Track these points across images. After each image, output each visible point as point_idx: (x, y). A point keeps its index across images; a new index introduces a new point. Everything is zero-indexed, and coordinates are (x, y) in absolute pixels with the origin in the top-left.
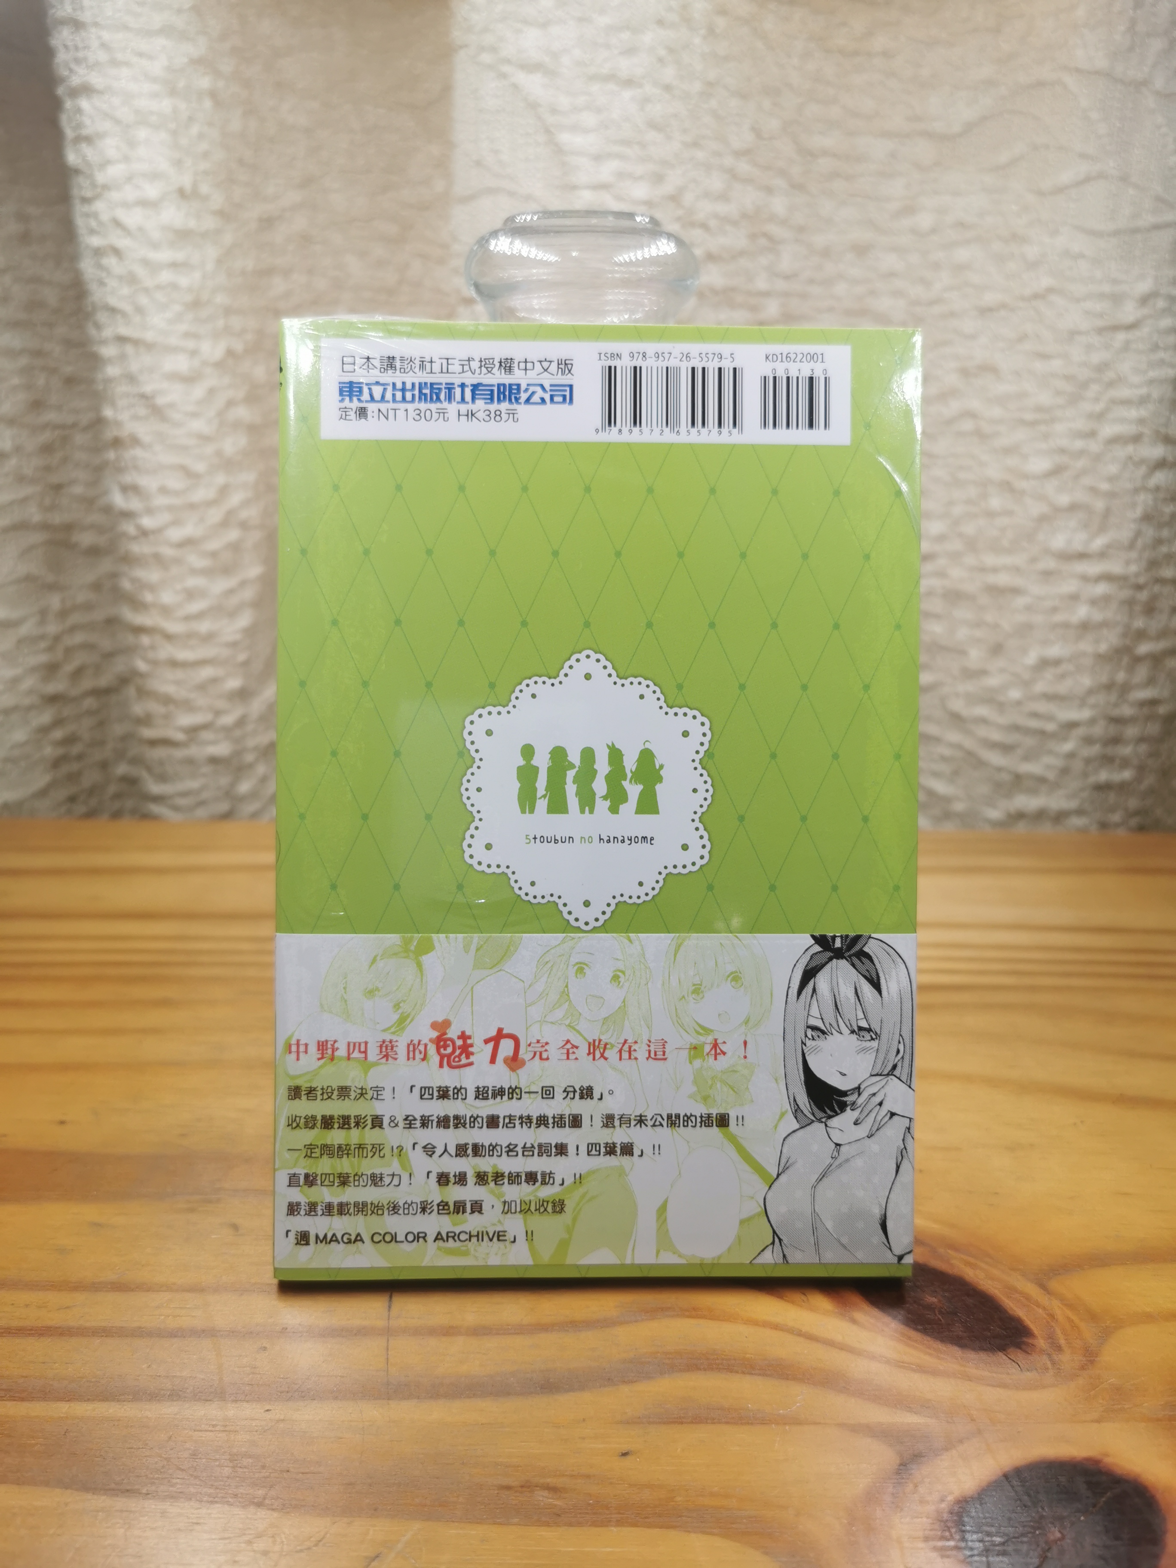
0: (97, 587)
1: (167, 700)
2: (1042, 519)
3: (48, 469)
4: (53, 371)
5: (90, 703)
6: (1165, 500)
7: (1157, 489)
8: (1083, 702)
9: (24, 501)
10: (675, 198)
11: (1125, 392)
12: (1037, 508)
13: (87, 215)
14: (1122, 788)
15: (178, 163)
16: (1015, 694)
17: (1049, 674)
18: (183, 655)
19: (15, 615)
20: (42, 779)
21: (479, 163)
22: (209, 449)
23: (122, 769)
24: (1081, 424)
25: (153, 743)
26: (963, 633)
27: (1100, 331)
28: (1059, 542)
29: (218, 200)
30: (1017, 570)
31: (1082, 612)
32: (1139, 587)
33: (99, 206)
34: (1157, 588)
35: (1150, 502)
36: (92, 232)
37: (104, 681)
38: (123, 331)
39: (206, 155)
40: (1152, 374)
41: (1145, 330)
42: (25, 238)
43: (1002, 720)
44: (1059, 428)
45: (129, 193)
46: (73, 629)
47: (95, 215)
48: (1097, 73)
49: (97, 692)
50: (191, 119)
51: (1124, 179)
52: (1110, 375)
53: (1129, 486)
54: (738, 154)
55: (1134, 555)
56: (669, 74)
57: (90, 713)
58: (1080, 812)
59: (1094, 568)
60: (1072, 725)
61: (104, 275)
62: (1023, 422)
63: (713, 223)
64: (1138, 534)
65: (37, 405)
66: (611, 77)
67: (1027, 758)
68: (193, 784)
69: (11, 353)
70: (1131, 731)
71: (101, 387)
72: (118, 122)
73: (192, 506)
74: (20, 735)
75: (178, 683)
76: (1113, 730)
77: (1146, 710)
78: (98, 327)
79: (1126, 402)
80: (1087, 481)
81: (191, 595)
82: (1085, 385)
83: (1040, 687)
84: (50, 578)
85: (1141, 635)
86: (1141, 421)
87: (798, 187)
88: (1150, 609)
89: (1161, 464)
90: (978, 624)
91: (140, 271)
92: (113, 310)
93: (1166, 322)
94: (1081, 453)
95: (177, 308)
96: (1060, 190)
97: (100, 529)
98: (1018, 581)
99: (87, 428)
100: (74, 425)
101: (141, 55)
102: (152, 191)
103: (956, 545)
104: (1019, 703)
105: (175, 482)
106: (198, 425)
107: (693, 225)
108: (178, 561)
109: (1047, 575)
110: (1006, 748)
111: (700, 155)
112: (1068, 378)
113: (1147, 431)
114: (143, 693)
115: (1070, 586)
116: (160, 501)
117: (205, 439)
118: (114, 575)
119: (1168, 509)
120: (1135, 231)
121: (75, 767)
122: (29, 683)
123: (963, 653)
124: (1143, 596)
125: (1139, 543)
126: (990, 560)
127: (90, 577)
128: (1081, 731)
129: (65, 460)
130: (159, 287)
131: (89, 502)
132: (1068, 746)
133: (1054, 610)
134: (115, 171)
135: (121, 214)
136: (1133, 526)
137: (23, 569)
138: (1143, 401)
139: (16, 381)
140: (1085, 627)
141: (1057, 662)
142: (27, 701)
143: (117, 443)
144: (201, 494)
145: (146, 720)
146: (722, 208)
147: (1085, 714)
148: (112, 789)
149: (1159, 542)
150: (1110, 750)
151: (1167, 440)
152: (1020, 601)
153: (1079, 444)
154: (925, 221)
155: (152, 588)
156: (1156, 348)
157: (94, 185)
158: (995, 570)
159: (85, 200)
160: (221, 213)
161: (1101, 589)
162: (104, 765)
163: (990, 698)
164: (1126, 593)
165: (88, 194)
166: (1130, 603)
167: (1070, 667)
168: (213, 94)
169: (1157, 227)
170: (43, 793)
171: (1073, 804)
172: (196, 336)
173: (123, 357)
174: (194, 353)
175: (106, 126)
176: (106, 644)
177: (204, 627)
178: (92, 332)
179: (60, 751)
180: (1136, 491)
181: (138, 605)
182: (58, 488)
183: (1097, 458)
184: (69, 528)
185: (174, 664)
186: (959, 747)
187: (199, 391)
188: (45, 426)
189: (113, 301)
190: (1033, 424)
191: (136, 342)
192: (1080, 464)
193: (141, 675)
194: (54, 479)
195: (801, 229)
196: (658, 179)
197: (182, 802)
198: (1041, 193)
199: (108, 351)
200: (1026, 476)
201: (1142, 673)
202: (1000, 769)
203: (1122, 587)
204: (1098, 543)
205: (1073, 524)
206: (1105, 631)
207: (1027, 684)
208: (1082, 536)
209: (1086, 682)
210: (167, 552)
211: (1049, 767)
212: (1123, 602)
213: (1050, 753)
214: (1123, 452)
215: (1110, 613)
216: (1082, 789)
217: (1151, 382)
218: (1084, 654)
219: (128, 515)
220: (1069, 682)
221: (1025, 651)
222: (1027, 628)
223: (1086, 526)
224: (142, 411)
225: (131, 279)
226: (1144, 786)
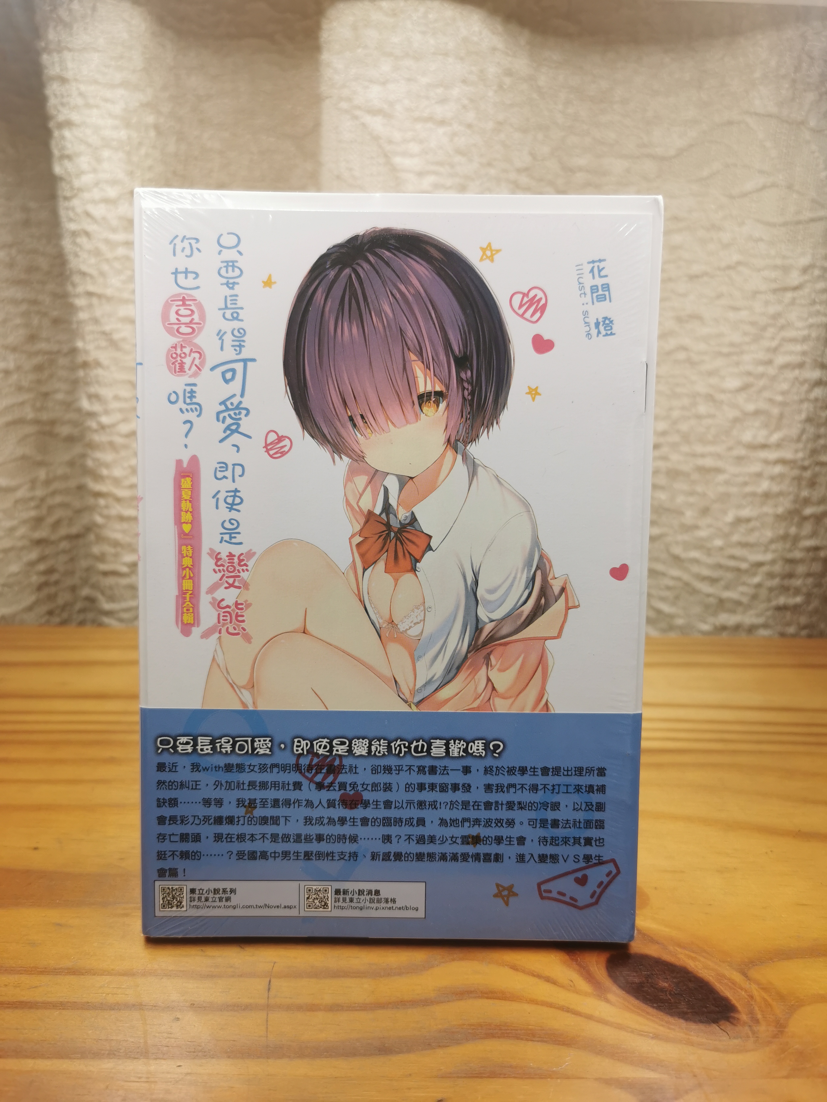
0: (71, 464)
1: (116, 544)
2: (736, 420)
3: (39, 382)
4: (45, 314)
5: (64, 545)
6: (822, 408)
7: (816, 400)
8: (766, 550)
9: (22, 404)
11: (791, 333)
12: (731, 413)
13: (67, 209)
14: (795, 608)
16: (718, 542)
17: (742, 528)
18: (128, 512)
19: (13, 483)
20: (30, 599)
23: (86, 592)
24: (762, 356)
25: (106, 574)
26: (680, 499)
27: (775, 291)
28: (747, 437)
30: (718, 456)
31: (765, 485)
32: (804, 468)
33: (75, 202)
34: (817, 469)
35: (811, 409)
36: (71, 220)
37: (74, 530)
38: (91, 288)
40: (811, 321)
41: (806, 290)
42: (26, 223)
43: (710, 561)
44: (746, 358)
45: (96, 194)
46: (54, 493)
47: (73, 209)
48: (770, 116)
49: (70, 537)
50: (140, 144)
51: (790, 187)
52: (782, 321)
53: (796, 398)
54: (520, 170)
55: (801, 445)
56: (470, 116)
57: (64, 552)
58: (765, 626)
59: (772, 455)
60: (760, 564)
61: (78, 250)
62: (720, 354)
64: (803, 431)
65: (32, 338)
66: (430, 119)
67: (727, 587)
69: (15, 302)
70: (801, 569)
71: (74, 327)
72: (90, 146)
74: (14, 568)
75: (123, 532)
76: (788, 568)
77: (811, 554)
78: (74, 285)
79: (793, 340)
80: (767, 394)
81: (134, 470)
82: (764, 328)
83: (736, 538)
84: (39, 458)
85: (807, 501)
86: (804, 353)
88: (812, 484)
89: (819, 383)
90: (692, 493)
91: (104, 248)
92: (85, 274)
93: (821, 285)
94: (762, 375)
95: (129, 273)
96: (744, 195)
97: (76, 424)
98: (719, 464)
99: (66, 355)
100: (58, 352)
101: (106, 100)
102: (112, 193)
103: (675, 438)
104: (721, 549)
108: (126, 447)
109: (740, 459)
110: (713, 581)
111: (493, 172)
112: (753, 324)
113: (808, 360)
114: (100, 539)
115: (756, 468)
118: (84, 456)
119: (824, 414)
120: (798, 223)
121: (52, 590)
122: (22, 531)
123: (680, 513)
124: (808, 474)
125: (804, 437)
126: (699, 449)
127: (67, 457)
128: (765, 569)
129: (51, 376)
130: (116, 259)
131: (69, 405)
132: (757, 580)
133: (745, 484)
134: (87, 179)
135: (91, 208)
136: (799, 425)
137: (20, 451)
138: (805, 339)
139: (18, 321)
140: (767, 495)
141: (748, 520)
142: (20, 544)
143: (85, 365)
145: (102, 558)
147: (769, 557)
148: (79, 606)
149: (818, 437)
150: (786, 582)
151: (823, 366)
152: (721, 478)
153: (761, 369)
155: (107, 465)
156: (814, 303)
157: (72, 188)
158: (703, 456)
159: (66, 199)
161: (778, 469)
162: (73, 589)
163: (700, 545)
164: (795, 473)
165: (68, 194)
166: (798, 479)
167: (757, 524)
168: (156, 128)
169: (813, 220)
170: (30, 609)
171: (761, 620)
173: (90, 306)
175: (82, 148)
176: (77, 504)
178: (70, 288)
179: (43, 579)
180: (802, 401)
181: (98, 478)
182: (46, 395)
183: (774, 378)
184: (53, 423)
185: (121, 518)
186: (679, 579)
188: (37, 353)
189: (84, 268)
190: (728, 355)
191: (100, 296)
192: (761, 383)
193: (99, 526)
194: (44, 389)
197: (125, 615)
198: (732, 197)
199: (80, 302)
200: (723, 391)
201: (808, 528)
202: (709, 595)
203: (792, 468)
204: (775, 437)
205: (757, 424)
206: (781, 499)
207: (726, 536)
208: (763, 433)
209: (769, 534)
210: (118, 440)
211: (743, 594)
212: (794, 479)
213: (744, 584)
214: (791, 375)
215: (784, 486)
216: (767, 610)
217: (811, 326)
218: (766, 514)
219: (92, 415)
220: (757, 534)
221: (725, 512)
222: (724, 498)
223: (766, 426)
224: (103, 343)
225: (97, 253)
226: (811, 607)
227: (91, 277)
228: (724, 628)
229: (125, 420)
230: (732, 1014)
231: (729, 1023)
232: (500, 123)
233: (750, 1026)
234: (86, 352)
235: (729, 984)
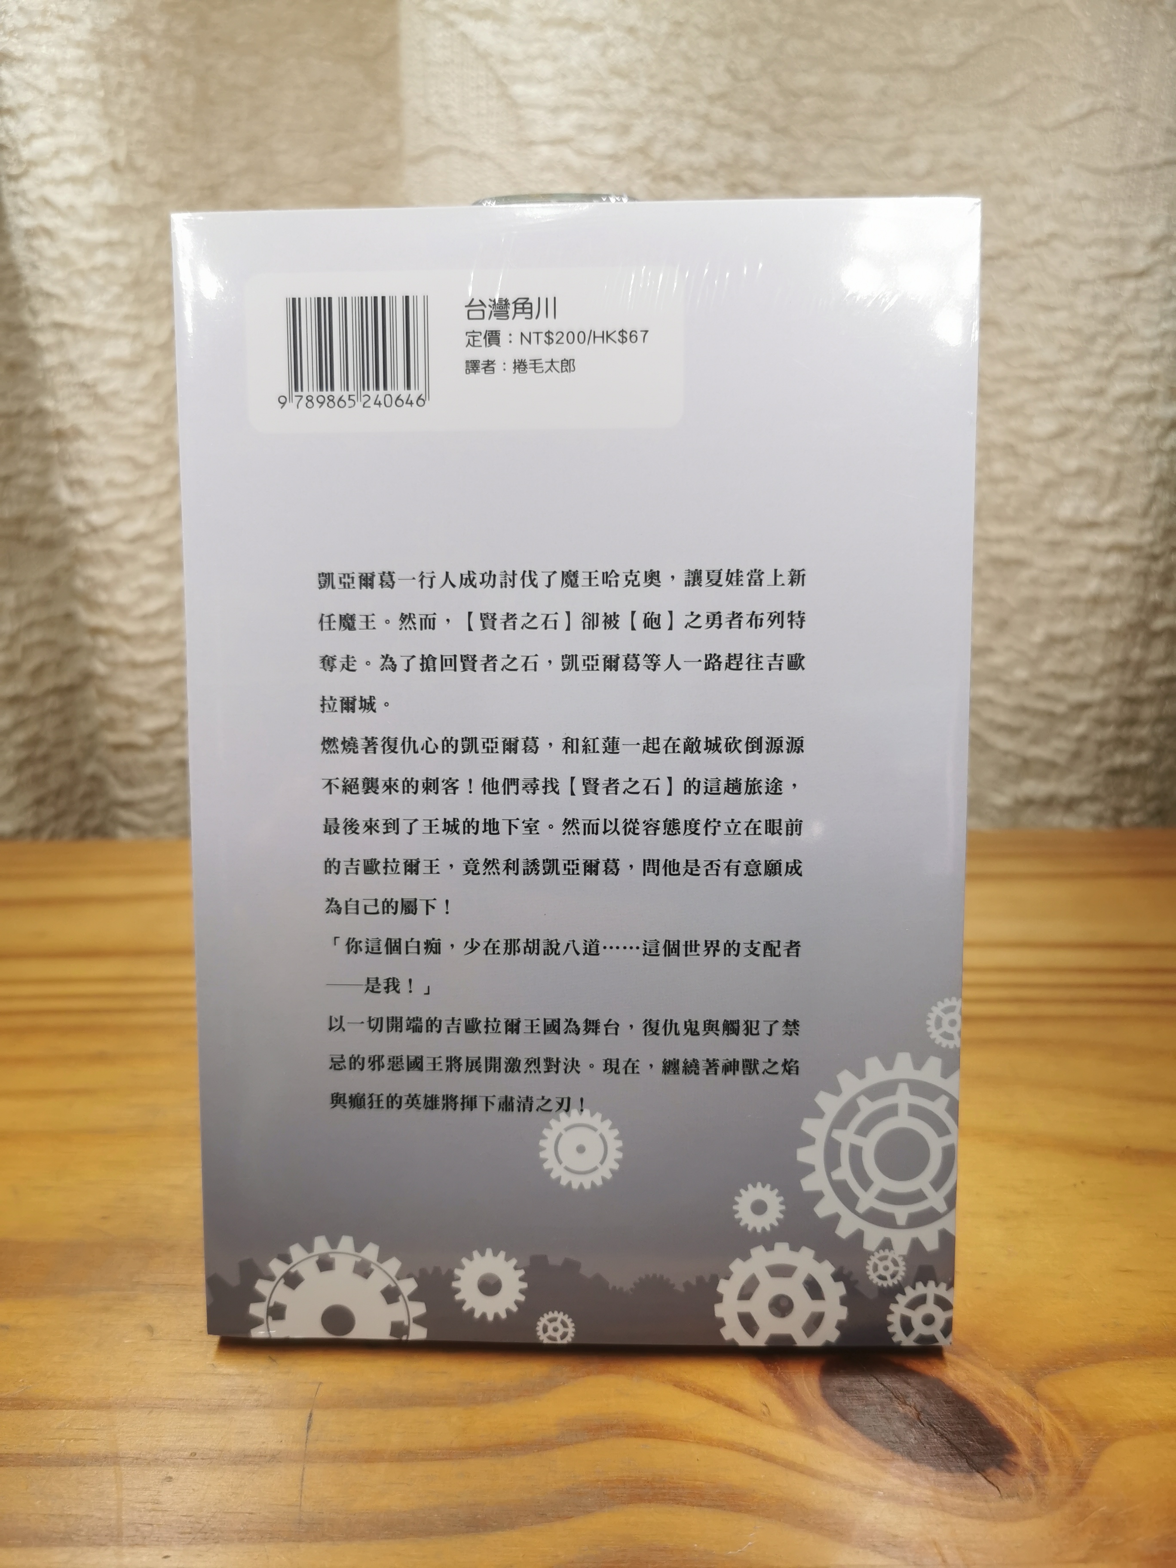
0: (52, 581)
1: (129, 703)
2: (1049, 485)
5: (53, 701)
8: (1094, 682)
10: (643, 150)
11: (1135, 346)
12: (1043, 474)
13: (15, 194)
14: (1139, 771)
15: (110, 134)
16: (1021, 673)
17: (1057, 652)
18: (143, 655)
20: (6, 784)
21: (428, 120)
22: (158, 438)
24: (1088, 382)
25: (118, 747)
27: (1108, 279)
28: (1066, 510)
29: (154, 169)
30: (1022, 541)
31: (1092, 585)
32: (1155, 558)
33: (25, 183)
35: (1166, 465)
36: (21, 212)
37: (66, 679)
38: (59, 316)
39: (140, 123)
40: (1165, 326)
41: (1157, 278)
43: (1009, 701)
44: (1065, 386)
45: (57, 170)
46: (29, 627)
47: (23, 194)
49: (59, 691)
50: (121, 86)
51: (1132, 110)
52: (1120, 327)
53: (1142, 448)
54: (712, 99)
55: (1149, 523)
56: (632, 15)
57: (53, 712)
58: (1093, 798)
59: (1104, 538)
60: (1084, 706)
61: (35, 257)
62: (1026, 380)
63: (687, 175)
64: (1153, 500)
66: (568, 21)
67: (1035, 741)
68: (163, 789)
70: (1148, 712)
71: (40, 376)
72: (41, 92)
73: (143, 500)
75: (139, 684)
76: (1127, 711)
77: (1164, 689)
78: (34, 313)
79: (1138, 357)
80: (1096, 443)
81: (147, 592)
82: (1092, 339)
83: (1047, 666)
85: (1157, 609)
86: (1154, 378)
87: (782, 131)
88: (1166, 581)
90: (982, 598)
91: (74, 253)
92: (48, 295)
94: (1089, 413)
95: (116, 289)
96: (1063, 125)
97: (52, 522)
98: (1023, 553)
99: (31, 418)
100: (20, 413)
101: (62, 18)
102: (82, 166)
104: (1026, 683)
105: (124, 475)
106: (144, 413)
107: (664, 178)
108: (132, 558)
109: (1054, 546)
110: (1013, 731)
111: (670, 102)
112: (1075, 332)
113: (1160, 388)
114: (104, 696)
115: (1079, 558)
116: (109, 495)
117: (153, 427)
118: (69, 573)
120: (1145, 168)
121: (41, 768)
124: (1159, 567)
125: (1154, 510)
126: (994, 530)
127: (45, 571)
128: (1093, 713)
129: (13, 450)
130: (95, 269)
131: (41, 493)
132: (1080, 729)
133: (1063, 583)
134: (41, 145)
135: (49, 191)
136: (1146, 491)
138: (1155, 355)
140: (1096, 601)
141: (1066, 639)
143: (60, 435)
144: (151, 487)
145: (110, 724)
146: (696, 158)
147: (1099, 694)
148: (81, 788)
150: (1125, 732)
152: (1026, 574)
153: (1086, 404)
154: (920, 163)
155: (106, 587)
157: (20, 162)
158: (999, 541)
159: (11, 178)
160: (160, 185)
161: (1113, 560)
162: (72, 765)
163: (996, 677)
164: (1141, 564)
165: (14, 170)
167: (1081, 645)
168: (144, 57)
169: (1168, 163)
170: (9, 796)
171: (1085, 790)
172: (138, 318)
173: (61, 344)
174: (137, 336)
175: (27, 97)
176: (65, 640)
177: (164, 625)
178: (27, 318)
179: (24, 753)
180: (1150, 453)
181: (93, 605)
182: (8, 481)
183: (1106, 418)
184: (20, 521)
185: (134, 665)
187: (143, 377)
189: (46, 286)
190: (1037, 382)
191: (74, 328)
192: (1088, 425)
193: (102, 678)
195: (786, 176)
196: (625, 130)
197: (151, 807)
199: (44, 339)
200: (1030, 439)
201: (1159, 649)
202: (1006, 753)
203: (1135, 559)
204: (1109, 511)
205: (1081, 490)
206: (1118, 606)
207: (1034, 663)
208: (1090, 504)
209: (1098, 660)
210: (119, 548)
211: (1058, 751)
212: (1137, 574)
213: (1060, 735)
214: (1134, 411)
215: (1123, 586)
216: (1096, 774)
217: (1164, 334)
218: (1095, 630)
219: (75, 511)
220: (1078, 661)
221: (1031, 627)
222: (1033, 603)
223: (1095, 492)
224: (85, 401)
225: (64, 261)
226: (1162, 768)
227: (59, 298)
228: (1029, 802)
229: (127, 518)
230: (1007, 1457)
231: (1000, 1472)
232: (678, 24)
233: (1033, 1476)
234: (59, 415)
235: (1006, 1405)
